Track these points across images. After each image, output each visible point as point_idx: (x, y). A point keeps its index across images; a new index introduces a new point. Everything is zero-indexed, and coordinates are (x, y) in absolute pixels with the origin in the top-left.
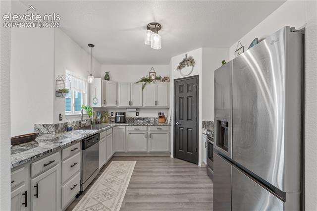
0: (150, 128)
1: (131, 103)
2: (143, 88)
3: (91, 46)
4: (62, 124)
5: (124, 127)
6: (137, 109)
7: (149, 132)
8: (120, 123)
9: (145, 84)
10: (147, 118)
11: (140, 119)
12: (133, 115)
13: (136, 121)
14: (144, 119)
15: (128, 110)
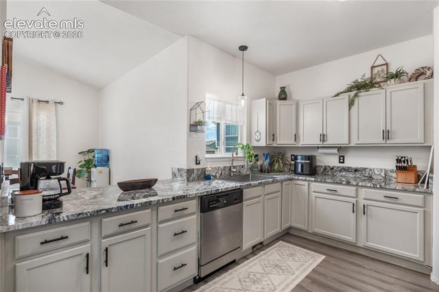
0: (363, 193)
1: (323, 137)
2: (351, 103)
3: (243, 48)
4: (198, 169)
5: (306, 183)
6: (339, 149)
7: (362, 202)
8: (302, 174)
9: (356, 95)
10: (365, 169)
11: (348, 170)
12: (333, 161)
13: (338, 174)
14: (356, 170)
15: (320, 151)
